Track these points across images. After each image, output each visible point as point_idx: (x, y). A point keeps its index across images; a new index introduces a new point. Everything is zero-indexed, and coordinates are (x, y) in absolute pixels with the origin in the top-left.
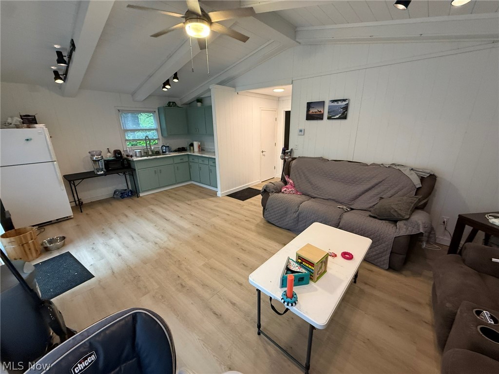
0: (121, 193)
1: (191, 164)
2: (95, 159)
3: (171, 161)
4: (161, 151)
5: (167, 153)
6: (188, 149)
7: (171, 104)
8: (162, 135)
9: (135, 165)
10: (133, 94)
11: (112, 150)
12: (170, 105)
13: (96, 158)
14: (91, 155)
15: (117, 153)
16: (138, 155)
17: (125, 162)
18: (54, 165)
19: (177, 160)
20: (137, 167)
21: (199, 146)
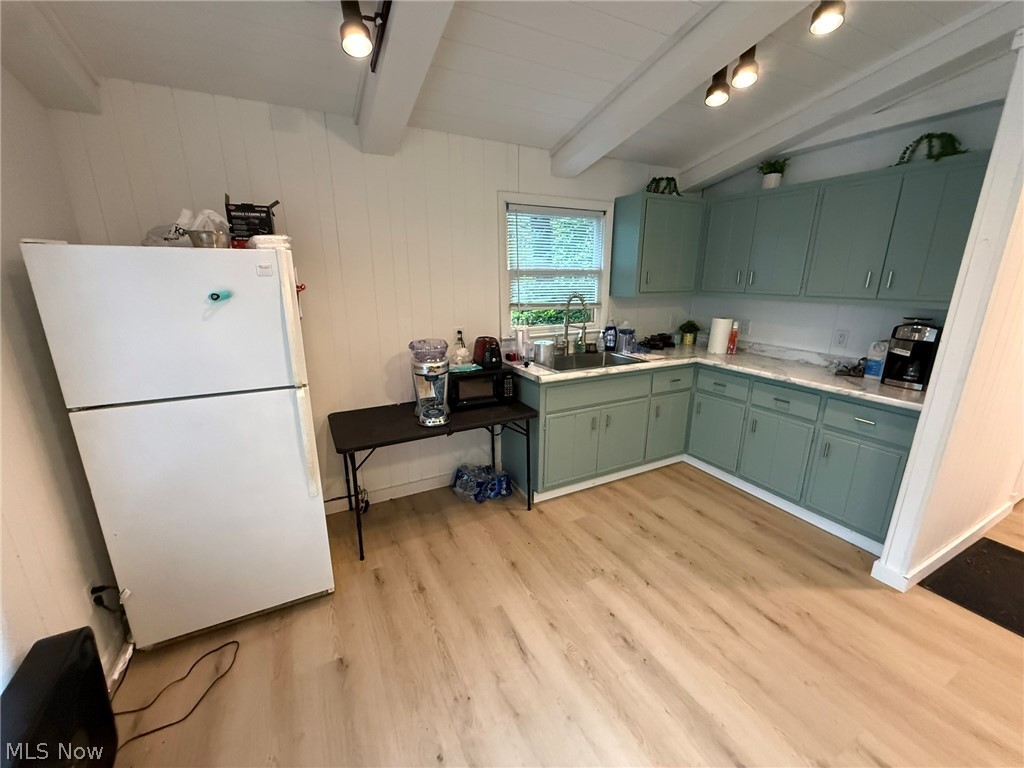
0: (479, 485)
1: (698, 398)
2: (425, 372)
3: (642, 388)
4: (601, 346)
5: (625, 353)
6: (676, 339)
7: (663, 184)
8: (610, 294)
9: (542, 396)
10: (558, 149)
11: (471, 338)
12: (657, 186)
13: (431, 369)
14: (417, 354)
15: (487, 349)
16: (542, 359)
17: (508, 384)
18: (294, 397)
19: (662, 384)
20: (546, 406)
21: (733, 338)
